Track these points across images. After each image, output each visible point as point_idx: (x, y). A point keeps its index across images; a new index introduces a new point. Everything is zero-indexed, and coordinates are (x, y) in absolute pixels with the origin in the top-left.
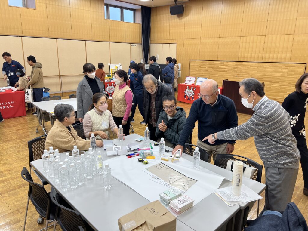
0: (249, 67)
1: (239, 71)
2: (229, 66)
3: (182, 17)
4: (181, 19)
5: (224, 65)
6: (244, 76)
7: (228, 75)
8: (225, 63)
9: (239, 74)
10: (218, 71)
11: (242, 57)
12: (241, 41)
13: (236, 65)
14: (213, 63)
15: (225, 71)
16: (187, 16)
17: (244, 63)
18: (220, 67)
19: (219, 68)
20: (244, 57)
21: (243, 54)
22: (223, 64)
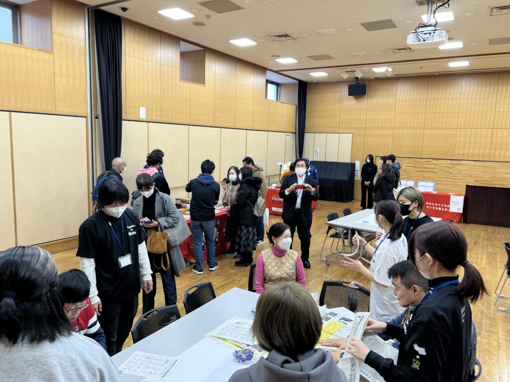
0: (472, 167)
1: (457, 172)
2: (440, 165)
3: (362, 99)
4: (361, 101)
5: (432, 164)
6: (463, 178)
7: (439, 177)
8: (434, 162)
9: (457, 175)
10: (423, 171)
11: (460, 154)
12: (458, 134)
13: (451, 164)
14: (415, 161)
15: (433, 172)
16: (370, 98)
17: (463, 162)
18: (425, 166)
19: (423, 168)
20: (463, 155)
21: (461, 151)
22: (430, 163)
